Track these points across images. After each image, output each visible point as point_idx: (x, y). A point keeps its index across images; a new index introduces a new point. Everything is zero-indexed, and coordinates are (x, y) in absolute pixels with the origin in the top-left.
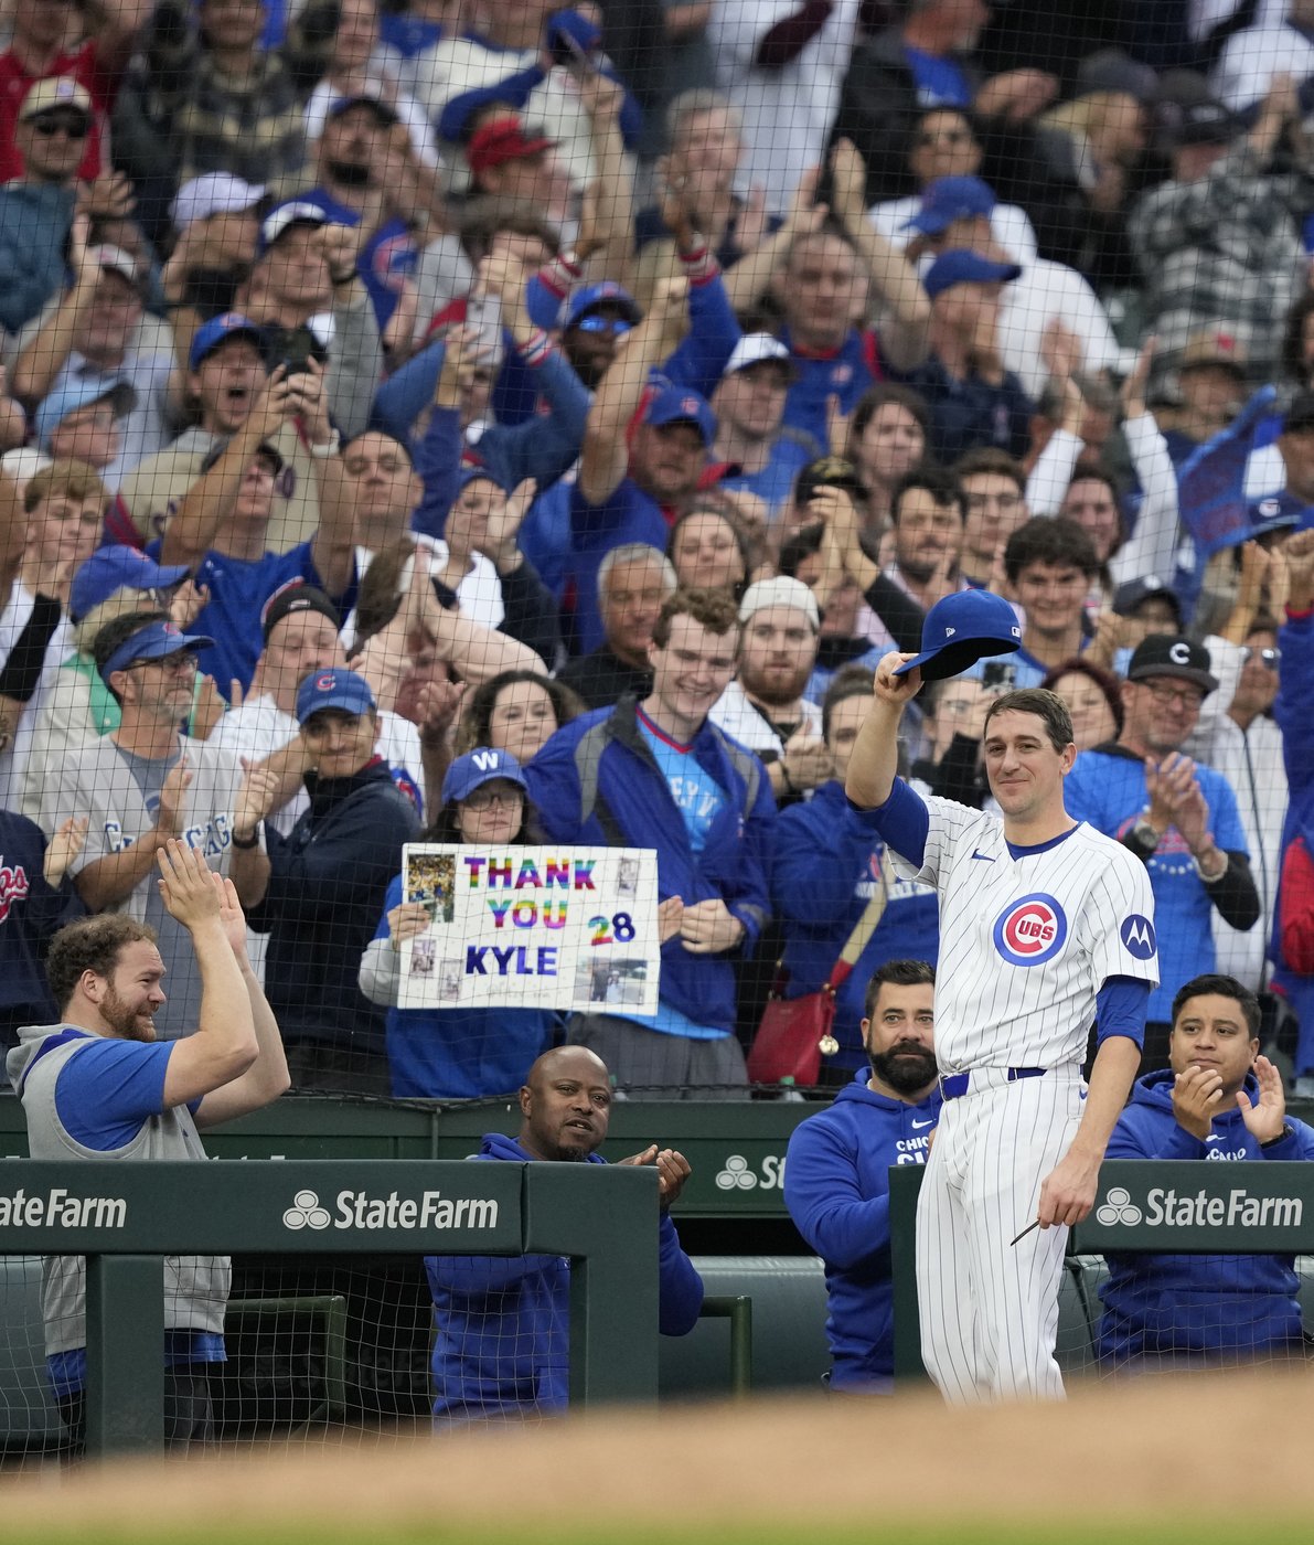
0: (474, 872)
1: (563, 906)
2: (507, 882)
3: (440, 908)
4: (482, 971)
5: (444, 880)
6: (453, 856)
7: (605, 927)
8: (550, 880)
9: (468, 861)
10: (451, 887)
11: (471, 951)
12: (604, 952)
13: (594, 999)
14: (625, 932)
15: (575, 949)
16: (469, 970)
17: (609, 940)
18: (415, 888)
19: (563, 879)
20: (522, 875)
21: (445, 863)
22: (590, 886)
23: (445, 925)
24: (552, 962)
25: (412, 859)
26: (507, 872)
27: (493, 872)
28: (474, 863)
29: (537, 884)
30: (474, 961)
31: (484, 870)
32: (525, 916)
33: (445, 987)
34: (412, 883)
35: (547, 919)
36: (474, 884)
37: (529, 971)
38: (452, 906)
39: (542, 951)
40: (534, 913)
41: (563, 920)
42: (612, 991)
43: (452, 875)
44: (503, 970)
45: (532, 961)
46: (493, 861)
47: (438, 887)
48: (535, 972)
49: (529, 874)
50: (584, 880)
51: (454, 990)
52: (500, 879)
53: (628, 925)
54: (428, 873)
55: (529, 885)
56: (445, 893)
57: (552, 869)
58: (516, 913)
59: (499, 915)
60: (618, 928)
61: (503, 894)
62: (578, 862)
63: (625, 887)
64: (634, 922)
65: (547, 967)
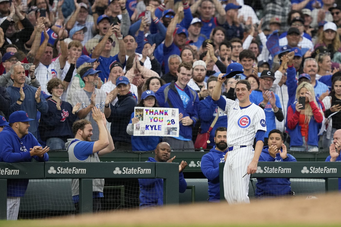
0: (147, 112)
1: (162, 118)
2: (153, 114)
3: (141, 118)
4: (148, 129)
5: (141, 113)
6: (143, 109)
7: (170, 122)
8: (160, 113)
9: (146, 110)
10: (143, 114)
11: (146, 126)
12: (169, 126)
13: (168, 134)
14: (173, 123)
15: (164, 126)
16: (146, 129)
17: (170, 124)
18: (136, 115)
19: (162, 113)
20: (155, 113)
21: (142, 110)
22: (167, 115)
23: (141, 121)
24: (160, 128)
25: (136, 109)
26: (152, 112)
27: (150, 112)
28: (147, 110)
29: (158, 114)
31: (148, 112)
32: (156, 120)
33: (142, 132)
34: (136, 114)
35: (160, 120)
36: (147, 114)
37: (156, 130)
38: (143, 118)
39: (159, 126)
40: (157, 119)
41: (162, 121)
42: (171, 133)
43: (143, 112)
44: (152, 129)
45: (157, 128)
46: (150, 110)
47: (140, 115)
48: (158, 129)
49: (156, 112)
50: (166, 114)
51: (143, 133)
52: (151, 113)
53: (174, 121)
54: (139, 112)
55: (156, 115)
56: (142, 116)
57: (160, 112)
58: (154, 119)
59: (151, 119)
60: (172, 122)
61: (152, 116)
62: (165, 110)
63: (173, 115)
64: (175, 121)
65: (160, 129)
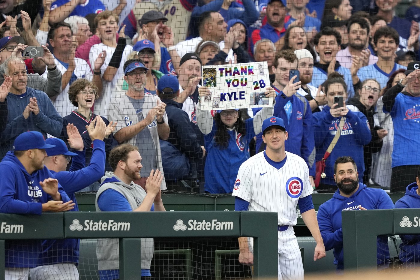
0: (221, 72)
1: (246, 80)
2: (230, 75)
3: (212, 83)
4: (225, 100)
5: (213, 75)
6: (216, 68)
7: (257, 84)
8: (242, 73)
9: (220, 69)
10: (215, 77)
11: (222, 94)
12: (258, 91)
13: (255, 105)
14: (263, 85)
15: (249, 91)
16: (221, 100)
17: (259, 88)
18: (205, 78)
19: (245, 72)
20: (234, 71)
21: (214, 70)
22: (253, 73)
23: (214, 88)
24: (244, 95)
25: (204, 70)
26: (230, 71)
27: (227, 72)
28: (221, 70)
29: (239, 74)
30: (223, 97)
31: (224, 71)
32: (236, 83)
33: (214, 104)
34: (204, 76)
35: (242, 84)
36: (221, 76)
37: (237, 99)
38: (216, 82)
39: (241, 92)
40: (238, 82)
41: (246, 83)
42: (260, 102)
43: (215, 74)
44: (230, 99)
45: (238, 96)
46: (226, 69)
47: (212, 77)
48: (239, 99)
49: (236, 72)
50: (251, 72)
51: (217, 106)
52: (228, 74)
53: (263, 83)
54: (209, 74)
55: (236, 75)
56: (214, 79)
57: (242, 69)
58: (233, 83)
59: (229, 84)
60: (261, 84)
61: (229, 77)
62: (249, 67)
63: (261, 72)
64: (265, 82)
65: (242, 97)
